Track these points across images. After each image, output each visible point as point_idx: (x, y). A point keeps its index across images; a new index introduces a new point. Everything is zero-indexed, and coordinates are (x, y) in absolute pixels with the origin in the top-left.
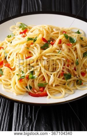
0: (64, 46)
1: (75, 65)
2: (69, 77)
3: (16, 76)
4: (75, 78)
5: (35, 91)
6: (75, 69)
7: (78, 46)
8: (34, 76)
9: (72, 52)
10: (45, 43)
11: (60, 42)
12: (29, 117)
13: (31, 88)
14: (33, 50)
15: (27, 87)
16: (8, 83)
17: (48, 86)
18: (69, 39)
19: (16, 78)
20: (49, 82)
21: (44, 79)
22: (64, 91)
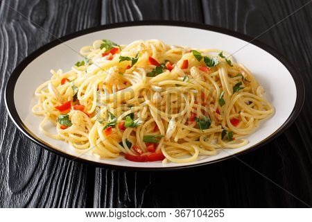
0: (193, 71)
1: (217, 104)
2: (207, 125)
3: (97, 124)
4: (219, 129)
5: (139, 151)
6: (218, 112)
7: (222, 73)
8: (135, 122)
9: (210, 83)
10: (155, 67)
11: (186, 65)
12: (127, 199)
13: (129, 145)
14: (133, 76)
15: (121, 144)
16: (82, 139)
17: (165, 141)
18: (203, 59)
19: (99, 128)
20: (166, 133)
21: (156, 129)
22: (197, 150)
